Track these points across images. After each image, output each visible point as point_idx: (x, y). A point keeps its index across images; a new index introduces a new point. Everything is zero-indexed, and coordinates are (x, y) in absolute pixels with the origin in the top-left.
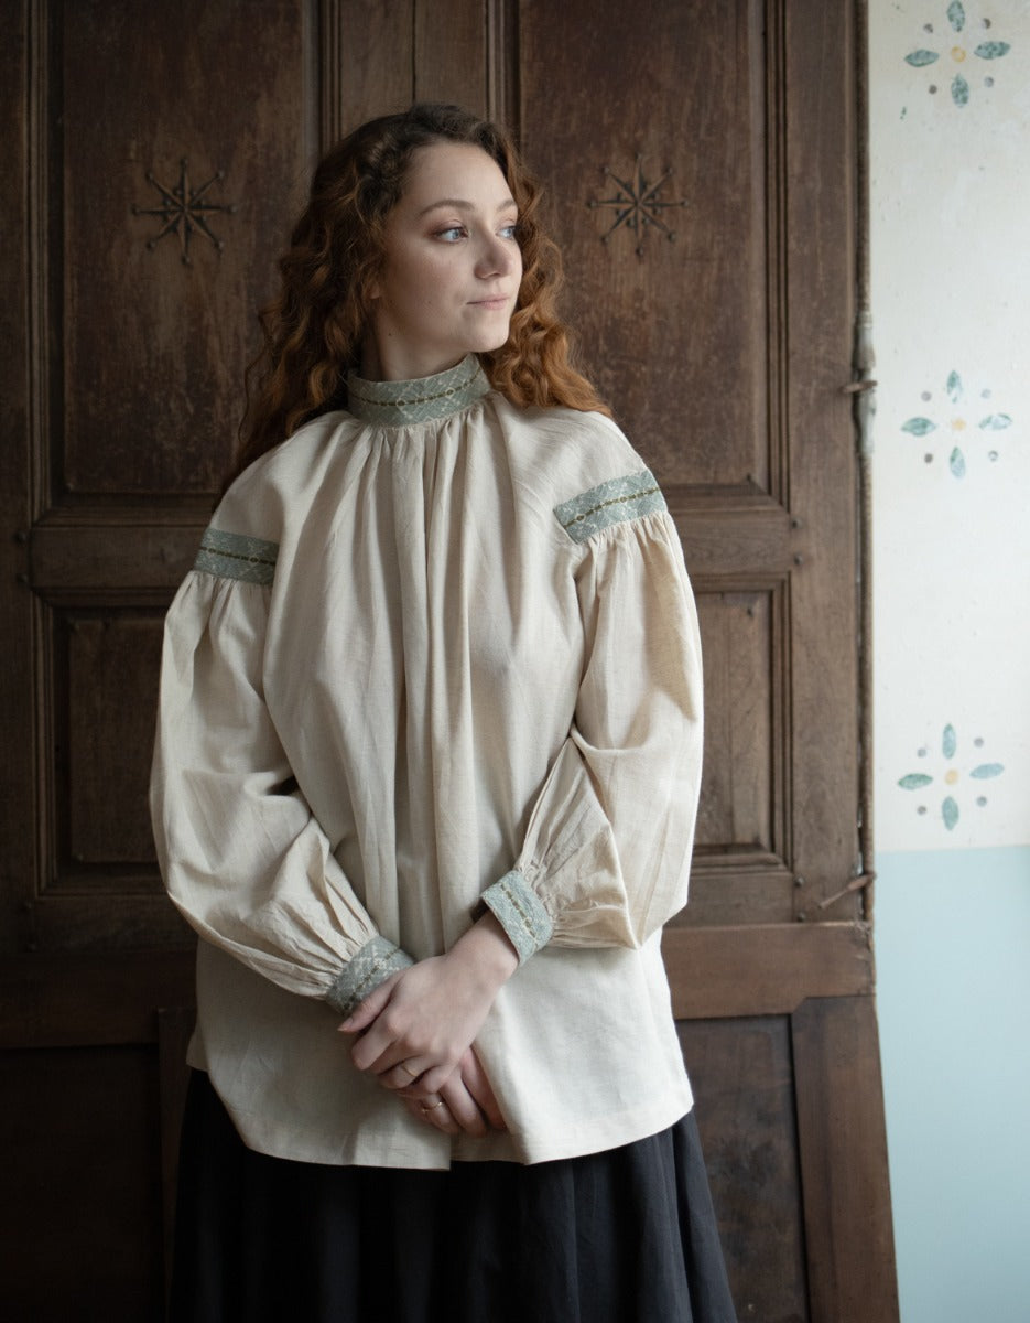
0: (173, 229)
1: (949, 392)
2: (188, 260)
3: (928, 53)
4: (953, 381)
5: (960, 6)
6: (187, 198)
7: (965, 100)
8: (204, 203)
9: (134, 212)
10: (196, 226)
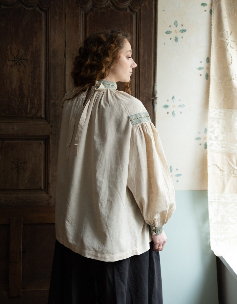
0: (16, 64)
1: (172, 100)
2: (19, 70)
3: (170, 31)
4: (173, 98)
5: (177, 22)
6: (19, 58)
7: (177, 41)
8: (22, 59)
9: (8, 60)
10: (21, 63)
